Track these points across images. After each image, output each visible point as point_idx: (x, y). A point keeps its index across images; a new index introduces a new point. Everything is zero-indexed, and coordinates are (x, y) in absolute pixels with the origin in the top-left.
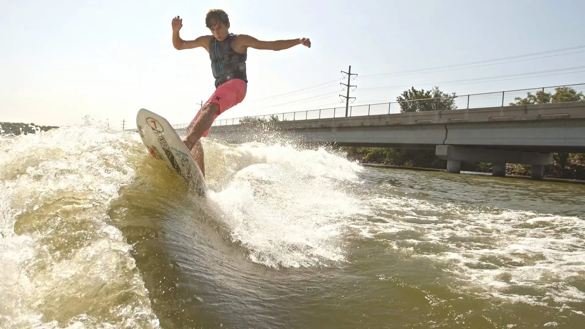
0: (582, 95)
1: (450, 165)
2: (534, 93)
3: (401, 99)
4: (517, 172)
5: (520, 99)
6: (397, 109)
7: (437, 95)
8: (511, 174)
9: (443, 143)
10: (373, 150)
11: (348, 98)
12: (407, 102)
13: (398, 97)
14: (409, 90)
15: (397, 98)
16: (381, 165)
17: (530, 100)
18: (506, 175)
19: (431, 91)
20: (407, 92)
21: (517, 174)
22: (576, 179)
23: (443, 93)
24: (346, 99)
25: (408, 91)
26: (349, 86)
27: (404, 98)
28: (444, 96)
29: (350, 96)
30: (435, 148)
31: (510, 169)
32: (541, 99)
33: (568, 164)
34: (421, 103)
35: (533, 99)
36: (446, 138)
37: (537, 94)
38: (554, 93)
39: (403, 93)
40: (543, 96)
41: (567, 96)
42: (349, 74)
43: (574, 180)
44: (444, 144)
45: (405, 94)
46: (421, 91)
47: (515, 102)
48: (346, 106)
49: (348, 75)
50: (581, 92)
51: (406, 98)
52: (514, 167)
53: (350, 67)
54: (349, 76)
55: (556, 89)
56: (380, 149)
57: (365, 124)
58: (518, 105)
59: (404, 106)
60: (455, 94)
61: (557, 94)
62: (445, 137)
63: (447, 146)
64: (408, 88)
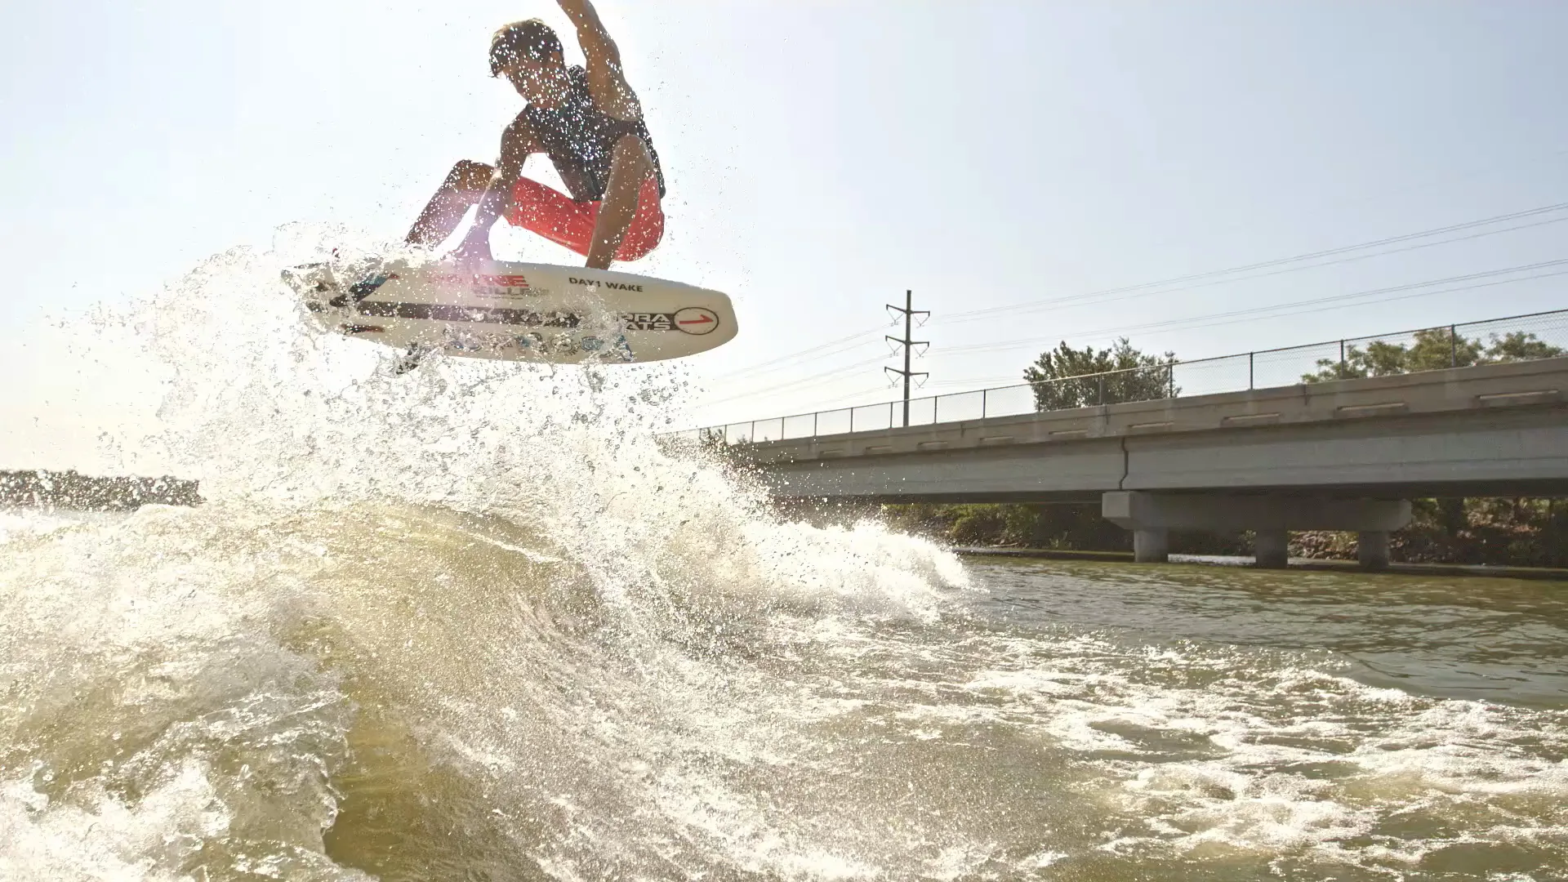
0: (1481, 348)
1: (1140, 543)
2: (1362, 347)
3: (1035, 373)
4: (1338, 553)
5: (1331, 363)
6: (1026, 403)
7: (1126, 361)
8: (1323, 557)
9: (1117, 487)
10: (970, 510)
11: (907, 374)
12: (1050, 382)
13: (1027, 369)
14: (1055, 351)
15: (1026, 371)
16: (995, 548)
17: (1356, 363)
18: (1290, 561)
19: (1110, 350)
20: (1048, 357)
21: (1338, 556)
22: (1488, 563)
23: (1141, 355)
24: (903, 377)
25: (1053, 354)
26: (908, 343)
27: (1041, 371)
28: (1144, 362)
29: (912, 370)
30: (1101, 499)
31: (1321, 543)
32: (1381, 363)
33: (1466, 526)
34: (1089, 382)
35: (1362, 360)
36: (1127, 473)
37: (1369, 350)
38: (1411, 343)
39: (1039, 359)
40: (1384, 355)
41: (1441, 351)
42: (908, 312)
43: (1483, 567)
44: (1121, 490)
45: (1046, 361)
46: (1085, 352)
47: (1315, 371)
48: (902, 398)
49: (905, 315)
50: (1478, 339)
51: (1047, 372)
52: (1332, 538)
53: (909, 293)
54: (908, 318)
55: (1416, 335)
56: (987, 507)
57: (928, 446)
58: (1323, 378)
59: (1044, 392)
60: (1172, 355)
61: (1419, 347)
62: (1123, 472)
63: (1128, 493)
64: (1051, 347)
